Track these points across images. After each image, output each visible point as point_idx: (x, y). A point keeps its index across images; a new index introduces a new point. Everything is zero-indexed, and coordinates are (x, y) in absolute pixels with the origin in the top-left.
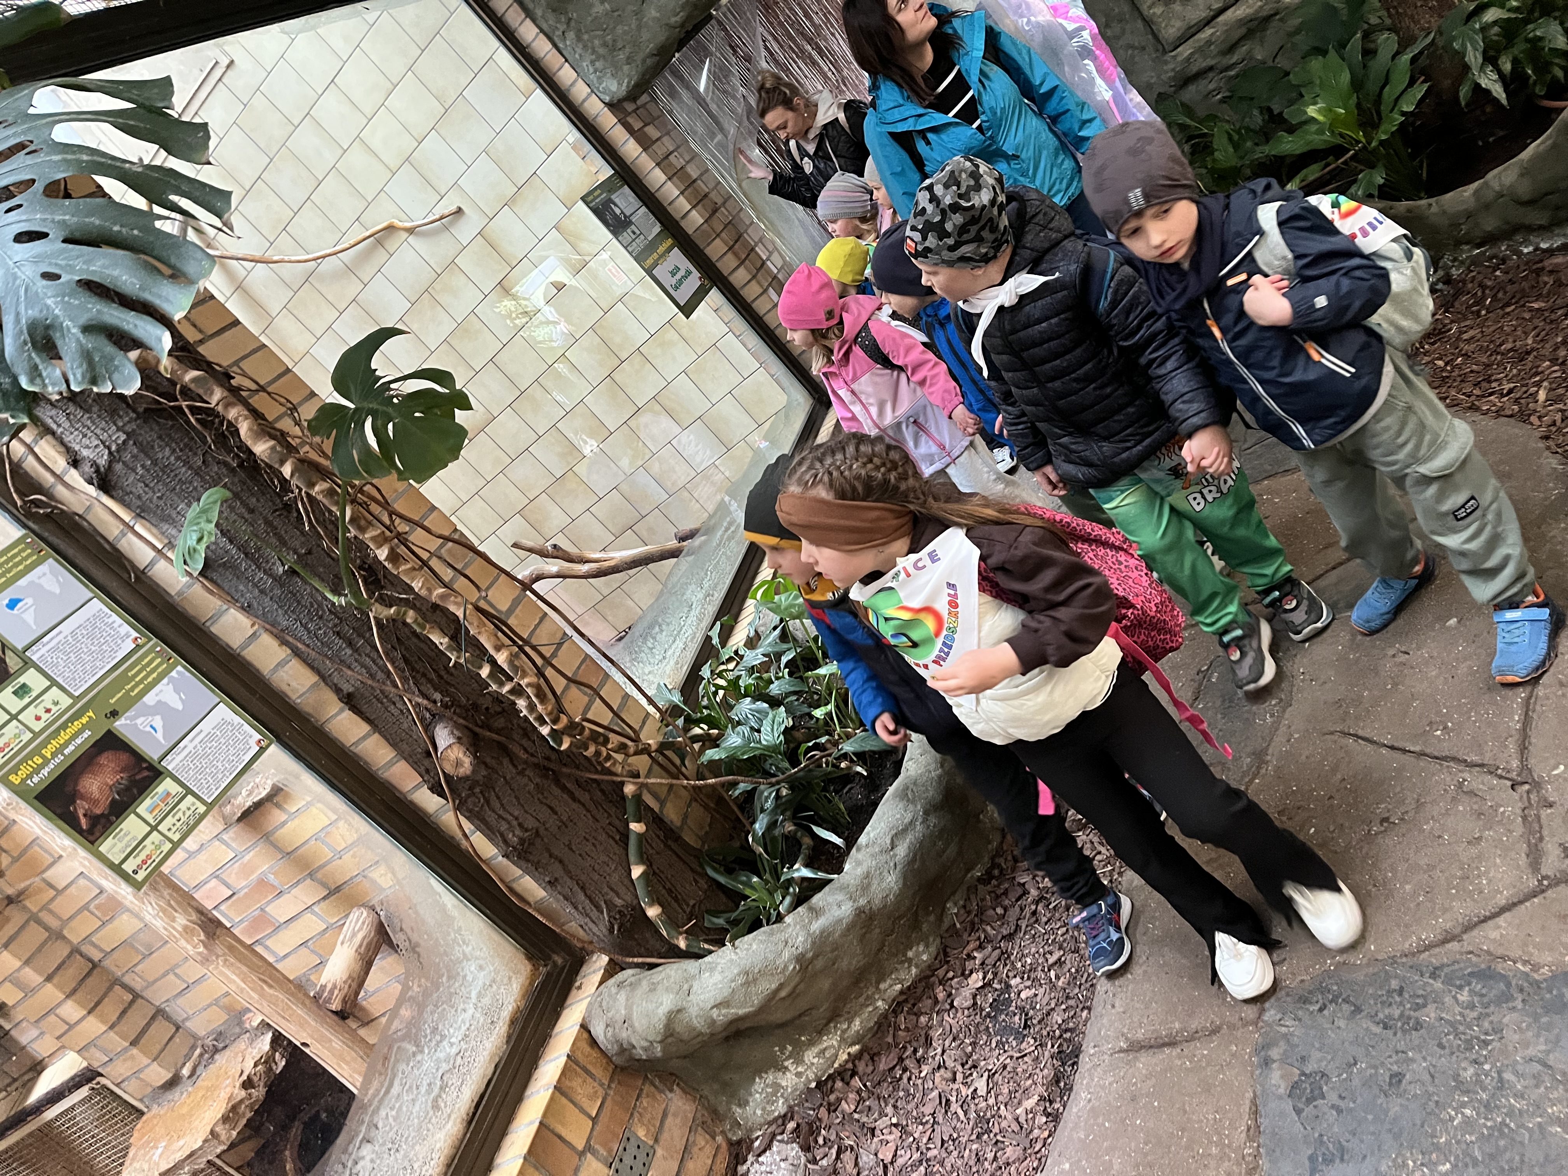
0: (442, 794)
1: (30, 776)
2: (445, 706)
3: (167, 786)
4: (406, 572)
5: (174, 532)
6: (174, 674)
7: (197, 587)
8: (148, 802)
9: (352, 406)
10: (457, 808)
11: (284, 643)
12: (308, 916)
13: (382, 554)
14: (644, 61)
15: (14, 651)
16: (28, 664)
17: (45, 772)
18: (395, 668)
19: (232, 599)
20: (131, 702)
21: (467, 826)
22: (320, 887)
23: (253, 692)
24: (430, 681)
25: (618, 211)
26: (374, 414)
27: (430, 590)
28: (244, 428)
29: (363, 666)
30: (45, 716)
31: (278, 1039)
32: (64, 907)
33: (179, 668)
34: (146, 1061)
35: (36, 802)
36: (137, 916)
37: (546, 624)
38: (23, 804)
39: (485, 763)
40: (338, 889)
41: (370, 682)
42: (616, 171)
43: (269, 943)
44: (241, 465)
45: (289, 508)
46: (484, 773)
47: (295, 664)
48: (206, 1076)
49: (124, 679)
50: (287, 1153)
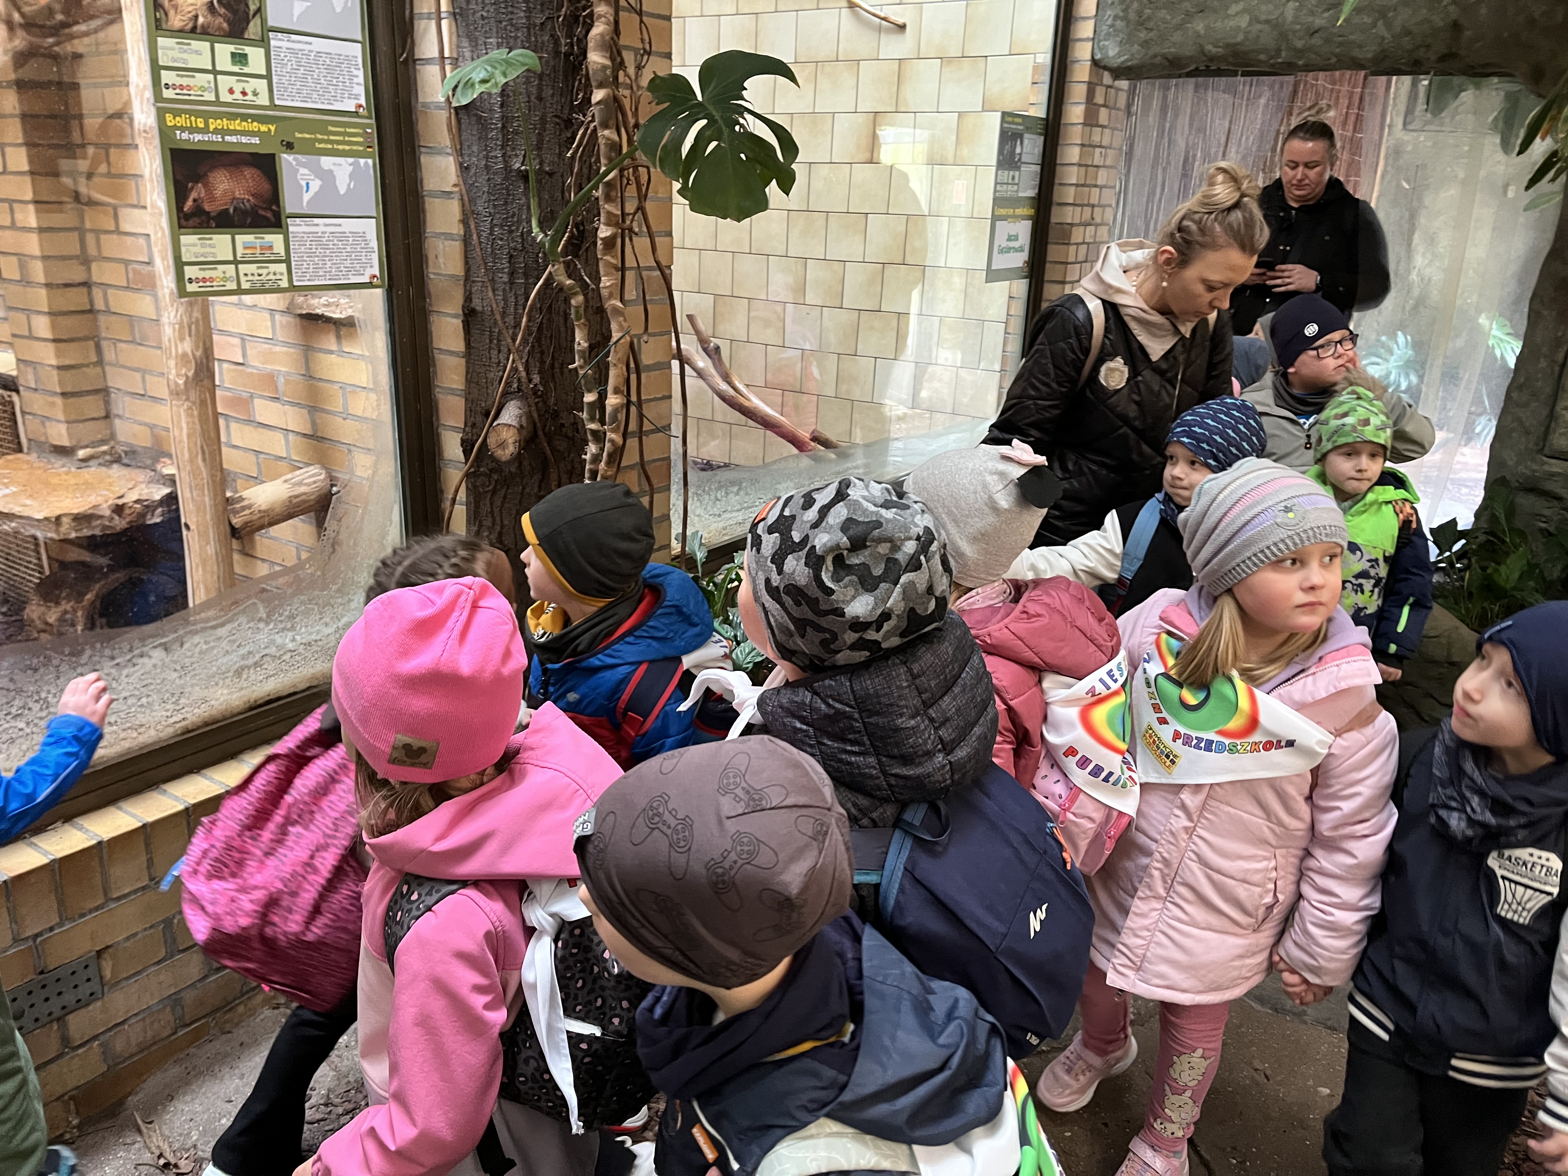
0: (467, 452)
1: (183, 129)
2: (535, 391)
3: (276, 240)
4: (609, 264)
5: (468, 54)
6: (362, 161)
7: (443, 115)
8: (249, 238)
9: (700, 98)
10: (467, 475)
11: (465, 222)
12: (279, 435)
13: (604, 232)
14: (1155, 56)
15: (264, 21)
16: (263, 42)
17: (198, 137)
18: (527, 327)
19: (459, 152)
20: (310, 149)
21: (462, 495)
22: (309, 426)
23: (406, 235)
24: (543, 362)
25: (1018, 150)
26: (712, 121)
27: (611, 296)
28: (599, 29)
29: (505, 300)
30: (238, 95)
31: (171, 500)
32: (111, 245)
33: (370, 161)
34: (61, 417)
35: (168, 153)
36: (158, 309)
37: (664, 404)
38: (157, 142)
39: (520, 463)
40: (322, 439)
41: (498, 317)
42: (1047, 119)
43: (233, 425)
44: (567, 55)
45: (569, 125)
46: (513, 470)
47: (456, 247)
48: (93, 471)
49: (321, 127)
50: (97, 586)
